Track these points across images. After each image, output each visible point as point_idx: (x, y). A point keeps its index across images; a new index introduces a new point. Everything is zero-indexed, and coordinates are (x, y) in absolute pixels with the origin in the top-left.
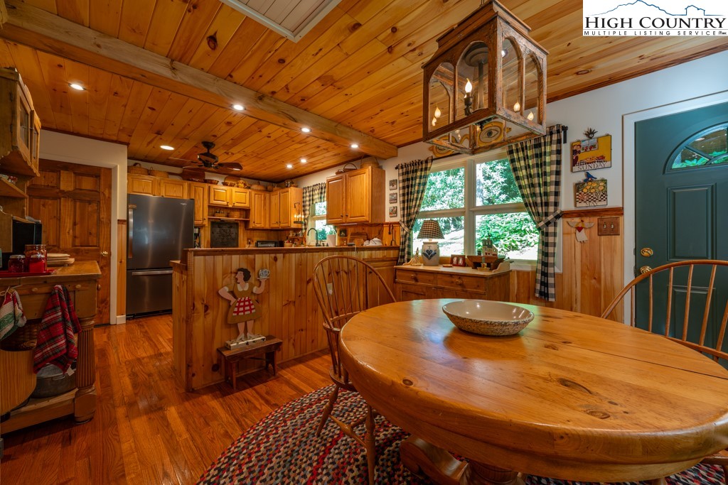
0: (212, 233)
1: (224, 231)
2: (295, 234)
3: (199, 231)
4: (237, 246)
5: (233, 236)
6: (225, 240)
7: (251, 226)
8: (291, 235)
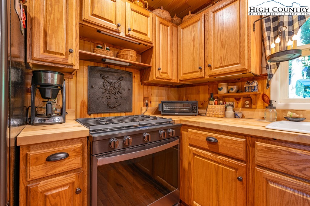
0: (91, 87)
1: (110, 84)
2: (235, 88)
3: (61, 80)
4: (130, 110)
5: (125, 93)
6: (113, 100)
7: (154, 76)
8: (224, 91)
